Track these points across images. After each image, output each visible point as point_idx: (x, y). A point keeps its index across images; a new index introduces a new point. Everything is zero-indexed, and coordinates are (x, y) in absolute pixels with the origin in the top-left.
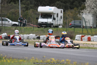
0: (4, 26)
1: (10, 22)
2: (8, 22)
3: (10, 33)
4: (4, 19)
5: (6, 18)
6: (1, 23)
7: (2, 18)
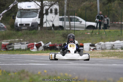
0: (73, 29)
1: (82, 23)
2: (79, 23)
3: (82, 40)
4: (73, 18)
5: (76, 17)
6: (69, 24)
7: (70, 17)
